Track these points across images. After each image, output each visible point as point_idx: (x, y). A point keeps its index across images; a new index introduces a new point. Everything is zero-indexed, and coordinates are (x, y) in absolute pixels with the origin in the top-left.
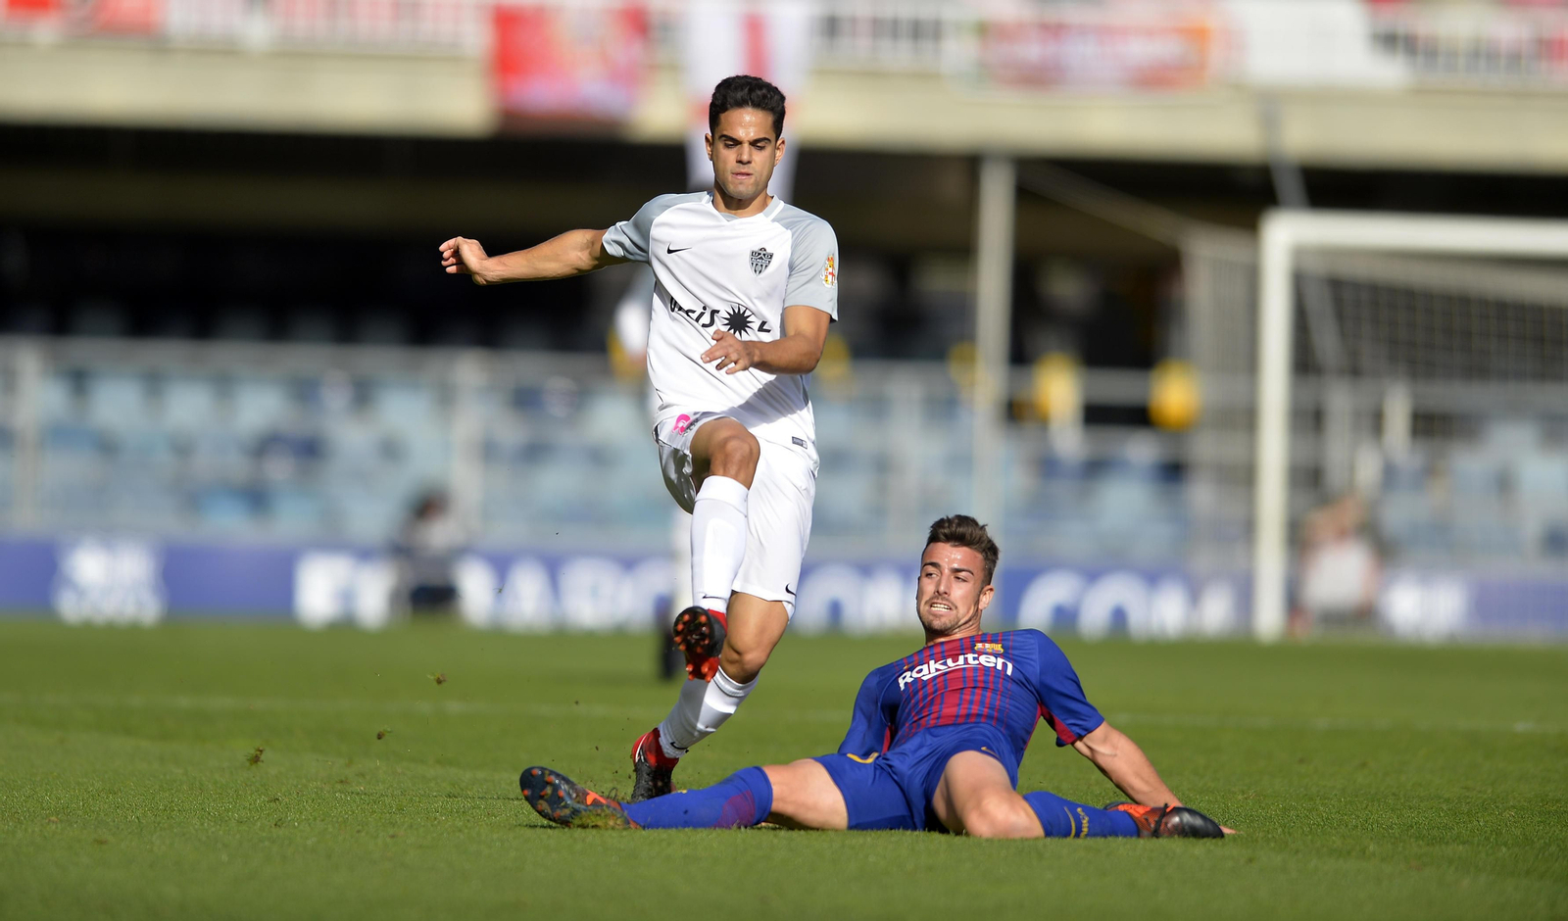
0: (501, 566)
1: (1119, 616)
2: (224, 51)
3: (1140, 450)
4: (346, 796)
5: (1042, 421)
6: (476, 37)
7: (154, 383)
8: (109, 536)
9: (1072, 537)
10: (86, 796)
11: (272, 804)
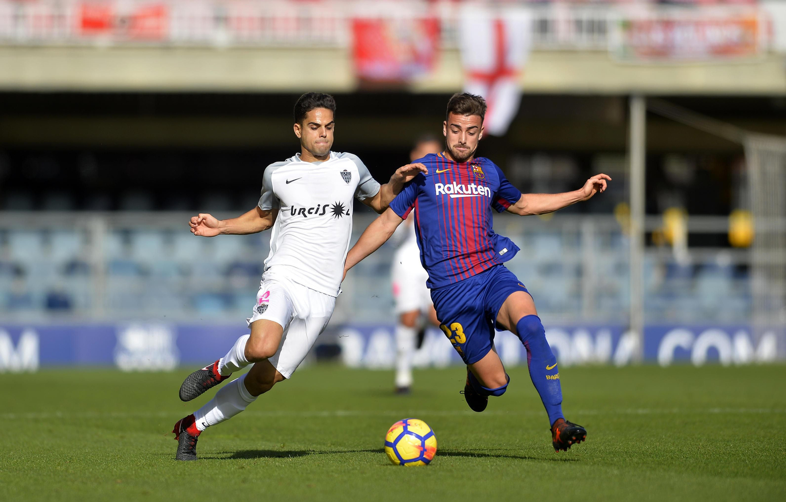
0: (367, 333)
1: (713, 352)
2: (204, 48)
3: (723, 259)
4: (282, 464)
5: (669, 245)
6: (344, 38)
7: (168, 235)
8: (146, 322)
9: (685, 309)
10: (136, 468)
11: (241, 470)
